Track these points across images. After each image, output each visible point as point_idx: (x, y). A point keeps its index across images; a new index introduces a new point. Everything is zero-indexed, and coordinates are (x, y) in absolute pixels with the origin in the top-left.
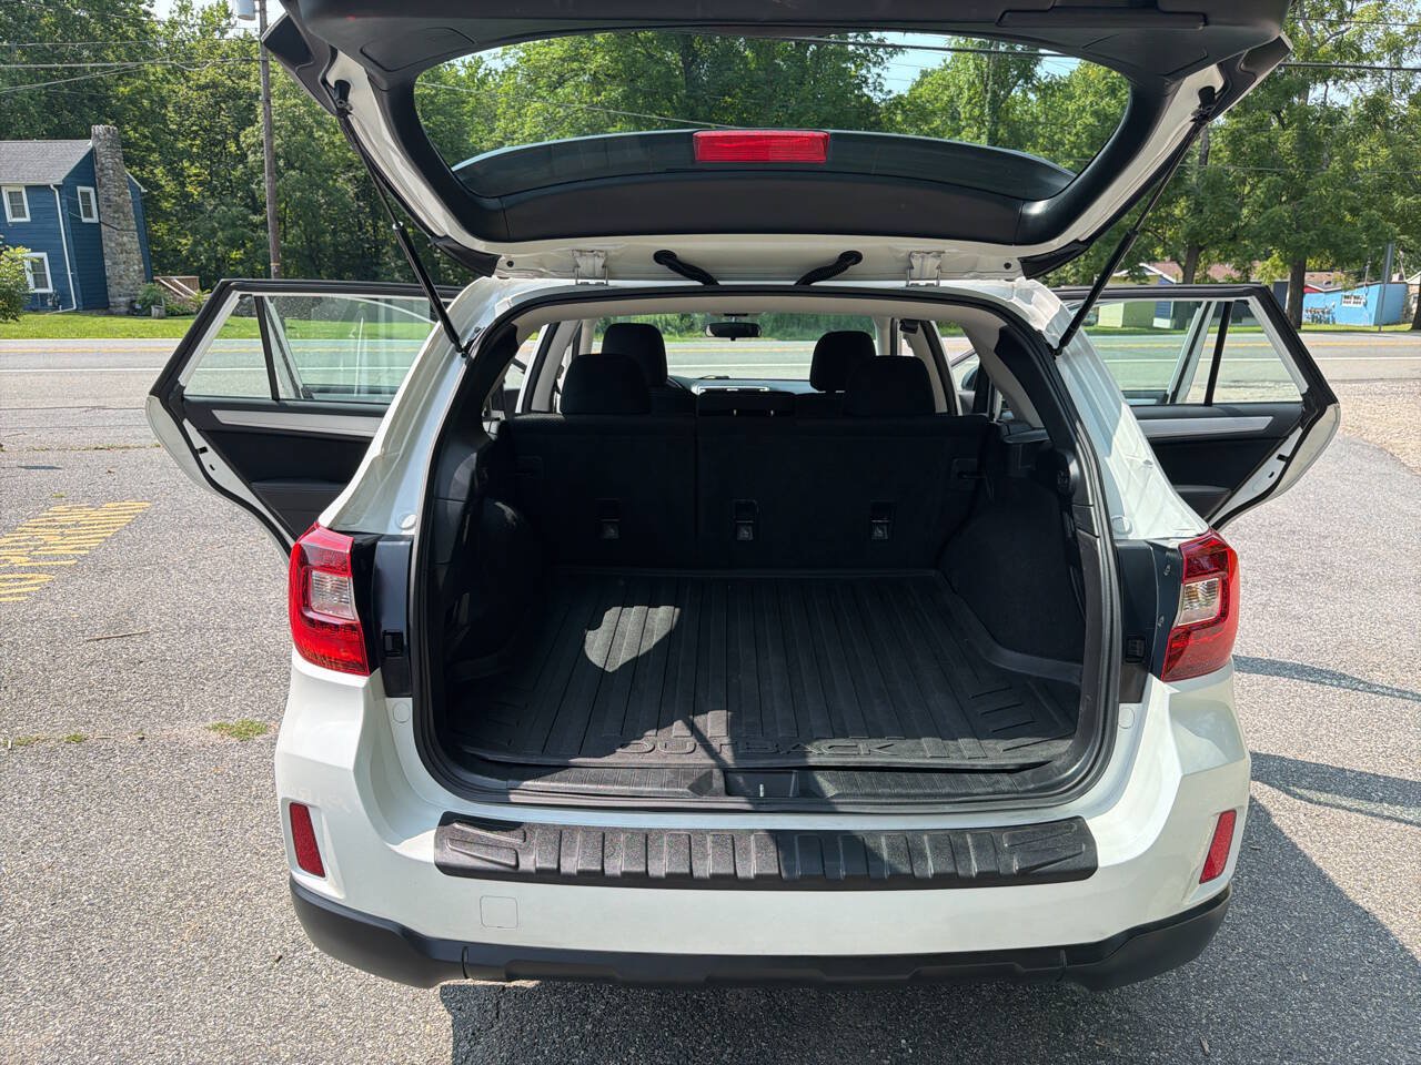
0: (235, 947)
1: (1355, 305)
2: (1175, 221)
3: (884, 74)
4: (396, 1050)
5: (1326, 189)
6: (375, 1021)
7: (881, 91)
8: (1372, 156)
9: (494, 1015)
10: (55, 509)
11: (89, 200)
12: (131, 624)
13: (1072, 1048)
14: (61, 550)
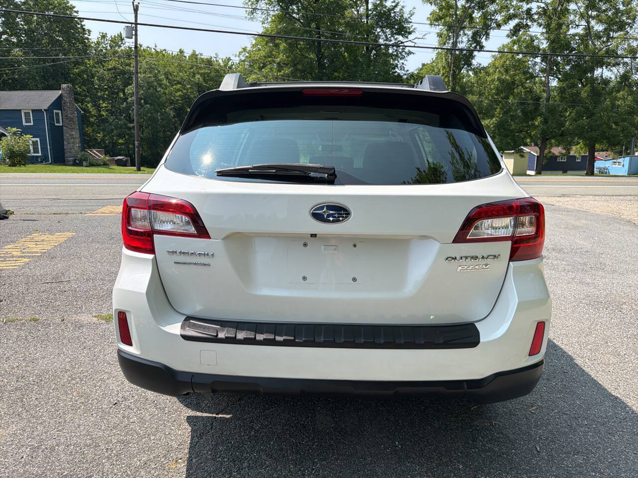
0: (96, 399)
1: (619, 166)
2: (536, 127)
3: (405, 63)
4: (165, 440)
5: (603, 113)
6: (156, 429)
7: (404, 70)
8: (624, 100)
9: (210, 428)
10: (34, 235)
11: (59, 116)
12: (63, 277)
13: (475, 447)
14: (35, 250)
